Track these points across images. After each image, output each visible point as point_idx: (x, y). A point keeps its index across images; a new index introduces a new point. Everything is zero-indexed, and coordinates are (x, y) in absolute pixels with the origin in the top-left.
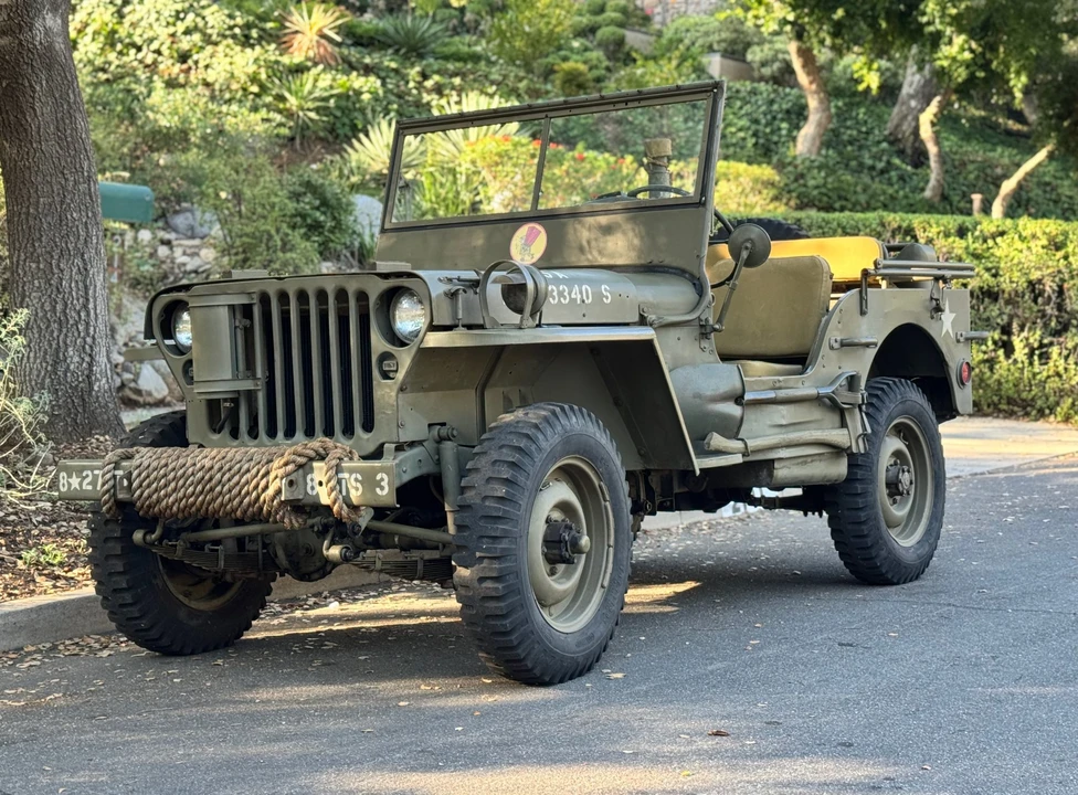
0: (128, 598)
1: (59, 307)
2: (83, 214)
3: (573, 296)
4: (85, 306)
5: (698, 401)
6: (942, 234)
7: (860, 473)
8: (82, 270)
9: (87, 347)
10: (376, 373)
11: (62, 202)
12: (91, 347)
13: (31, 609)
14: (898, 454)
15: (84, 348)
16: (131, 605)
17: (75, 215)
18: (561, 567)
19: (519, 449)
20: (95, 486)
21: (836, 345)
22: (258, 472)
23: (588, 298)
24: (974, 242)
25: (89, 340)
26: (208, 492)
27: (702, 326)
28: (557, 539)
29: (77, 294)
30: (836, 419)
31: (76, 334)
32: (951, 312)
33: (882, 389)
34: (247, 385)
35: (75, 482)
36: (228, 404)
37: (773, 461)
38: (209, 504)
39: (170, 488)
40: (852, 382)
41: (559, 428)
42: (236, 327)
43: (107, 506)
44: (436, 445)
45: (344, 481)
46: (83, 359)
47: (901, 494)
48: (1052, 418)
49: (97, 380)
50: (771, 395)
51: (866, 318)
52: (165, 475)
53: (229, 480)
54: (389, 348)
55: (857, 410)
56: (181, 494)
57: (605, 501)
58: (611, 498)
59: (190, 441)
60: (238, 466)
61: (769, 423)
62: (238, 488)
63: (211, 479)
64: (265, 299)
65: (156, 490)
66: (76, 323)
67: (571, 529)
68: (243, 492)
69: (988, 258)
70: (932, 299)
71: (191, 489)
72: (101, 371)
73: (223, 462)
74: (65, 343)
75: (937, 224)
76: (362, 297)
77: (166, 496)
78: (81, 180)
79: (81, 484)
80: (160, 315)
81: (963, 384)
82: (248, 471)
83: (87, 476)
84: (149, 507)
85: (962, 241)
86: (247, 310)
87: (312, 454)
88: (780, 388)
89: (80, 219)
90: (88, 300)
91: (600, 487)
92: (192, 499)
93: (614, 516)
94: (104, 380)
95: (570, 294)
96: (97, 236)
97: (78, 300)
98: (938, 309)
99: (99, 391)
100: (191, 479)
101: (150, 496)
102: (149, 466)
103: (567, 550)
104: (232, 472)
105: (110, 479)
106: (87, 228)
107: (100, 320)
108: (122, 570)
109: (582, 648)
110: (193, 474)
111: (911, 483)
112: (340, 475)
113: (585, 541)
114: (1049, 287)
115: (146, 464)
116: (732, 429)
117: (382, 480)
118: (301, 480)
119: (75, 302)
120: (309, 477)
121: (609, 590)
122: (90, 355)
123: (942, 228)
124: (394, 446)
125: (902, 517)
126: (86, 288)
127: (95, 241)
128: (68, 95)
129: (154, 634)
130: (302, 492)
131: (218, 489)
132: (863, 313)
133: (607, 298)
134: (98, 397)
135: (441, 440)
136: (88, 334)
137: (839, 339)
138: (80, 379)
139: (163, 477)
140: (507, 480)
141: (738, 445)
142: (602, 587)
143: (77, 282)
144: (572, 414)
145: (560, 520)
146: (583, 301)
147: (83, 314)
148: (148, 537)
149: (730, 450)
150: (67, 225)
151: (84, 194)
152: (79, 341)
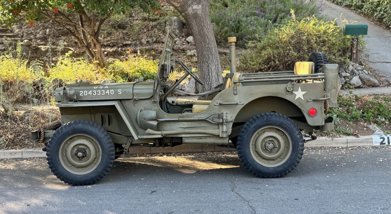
1: (203, 75)
2: (207, 52)
4: (209, 74)
11: (202, 50)
12: (210, 84)
15: (209, 84)
17: (205, 53)
25: (210, 82)
46: (208, 87)
66: (207, 79)
78: (206, 44)
89: (206, 54)
97: (207, 73)
106: (209, 56)
127: (211, 59)
128: (202, 24)
136: (210, 81)
143: (206, 69)
147: (208, 76)
150: (203, 55)
151: (207, 47)
152: (207, 83)
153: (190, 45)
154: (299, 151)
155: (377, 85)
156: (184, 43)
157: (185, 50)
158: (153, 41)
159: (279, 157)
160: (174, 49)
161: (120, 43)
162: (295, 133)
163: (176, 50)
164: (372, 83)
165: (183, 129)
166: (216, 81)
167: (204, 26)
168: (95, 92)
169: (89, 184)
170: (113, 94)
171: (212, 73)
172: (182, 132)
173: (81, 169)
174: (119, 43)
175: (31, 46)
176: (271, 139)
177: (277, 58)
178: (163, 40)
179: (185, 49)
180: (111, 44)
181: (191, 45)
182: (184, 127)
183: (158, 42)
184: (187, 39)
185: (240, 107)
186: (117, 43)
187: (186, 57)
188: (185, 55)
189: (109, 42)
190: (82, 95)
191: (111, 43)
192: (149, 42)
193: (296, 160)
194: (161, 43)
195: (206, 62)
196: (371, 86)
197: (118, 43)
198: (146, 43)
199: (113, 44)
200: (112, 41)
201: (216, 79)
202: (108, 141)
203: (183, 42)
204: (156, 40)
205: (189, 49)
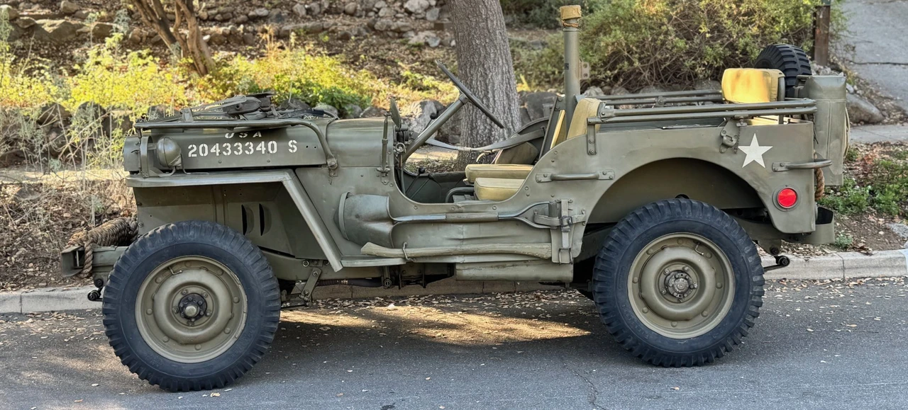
4: (486, 96)
11: (469, 35)
17: (477, 42)
46: (486, 128)
74: (476, 117)
89: (481, 44)
106: (486, 49)
138: (484, 139)
143: (480, 81)
147: (484, 101)
150: (473, 48)
151: (483, 28)
153: (413, 18)
154: (751, 298)
155: (877, 119)
156: (399, 15)
157: (404, 32)
158: (323, 10)
159: (700, 312)
160: (376, 28)
161: (241, 13)
162: (743, 252)
163: (381, 32)
164: (865, 115)
165: (458, 242)
166: (504, 113)
168: (227, 147)
169: (215, 387)
170: (275, 151)
171: (493, 92)
172: (456, 250)
173: (192, 349)
174: (238, 13)
175: (18, 21)
176: (680, 267)
177: (636, 53)
178: (346, 7)
179: (403, 29)
180: (219, 15)
181: (416, 19)
182: (462, 237)
183: (333, 11)
184: (406, 5)
185: (603, 187)
186: (232, 13)
187: (406, 50)
188: (404, 44)
189: (214, 12)
190: (195, 155)
191: (218, 13)
192: (313, 11)
193: (745, 320)
194: (342, 14)
195: (479, 66)
196: (863, 123)
197: (235, 13)
198: (304, 12)
199: (224, 15)
200: (222, 9)
201: (504, 107)
202: (263, 274)
203: (397, 12)
204: (330, 7)
205: (413, 30)
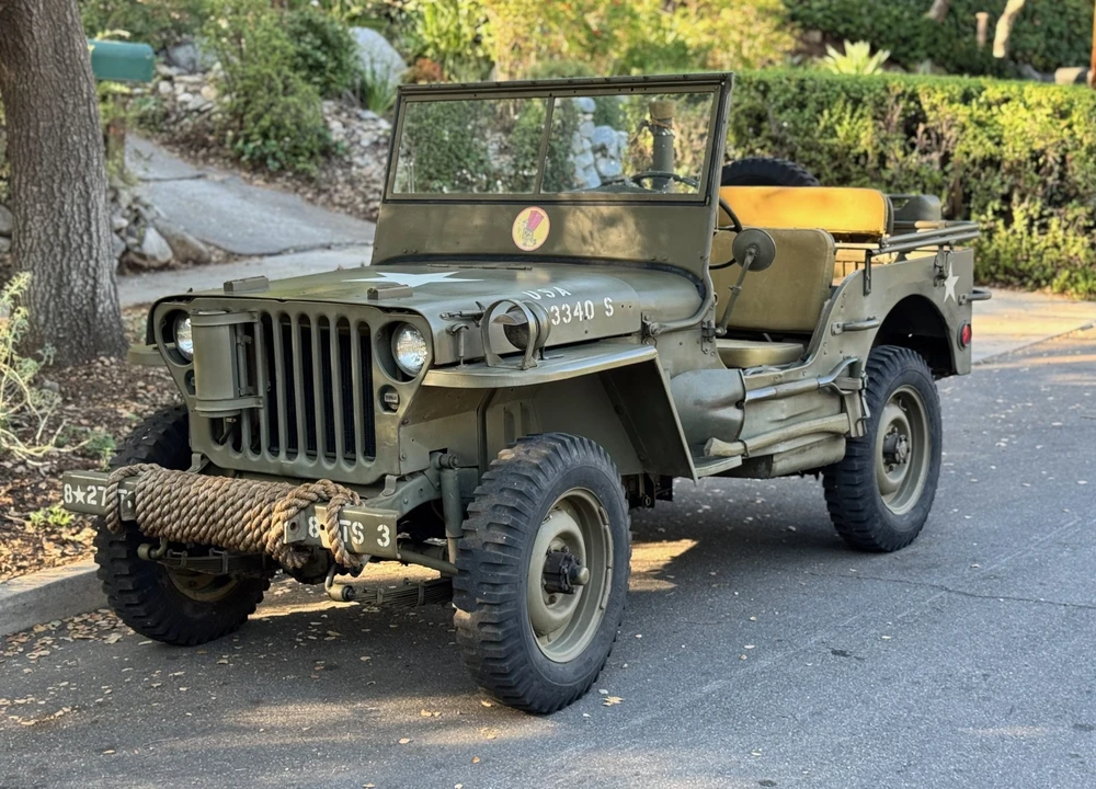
0: (134, 599)
1: (62, 231)
2: (84, 137)
3: (576, 314)
4: (88, 229)
5: (699, 408)
6: (946, 101)
7: (858, 450)
8: (84, 193)
9: (90, 270)
10: (377, 405)
11: (62, 126)
12: (94, 270)
13: (40, 589)
14: (897, 422)
15: (87, 270)
16: (137, 605)
17: (75, 138)
18: (559, 596)
19: (520, 493)
20: (99, 501)
21: (838, 331)
22: (261, 510)
23: (590, 314)
24: (978, 109)
25: (92, 263)
26: (211, 524)
27: (704, 329)
28: (557, 572)
29: (79, 217)
30: (836, 404)
31: (79, 257)
32: (954, 275)
33: (882, 363)
34: (249, 403)
35: (80, 495)
36: (230, 420)
37: (772, 456)
38: (212, 535)
39: (173, 516)
40: (853, 369)
41: (560, 465)
42: (237, 344)
43: (112, 524)
44: (437, 472)
45: (345, 528)
46: (87, 283)
47: (898, 463)
48: (1048, 289)
49: (101, 302)
50: (771, 392)
51: (868, 298)
52: (168, 502)
53: (232, 514)
54: (391, 381)
55: (857, 395)
56: (184, 522)
57: (605, 524)
58: (611, 521)
59: (193, 450)
60: (241, 501)
61: (769, 419)
62: (240, 524)
63: (214, 511)
64: (266, 319)
65: (159, 515)
66: (79, 247)
67: (570, 560)
68: (246, 528)
69: (992, 126)
70: (935, 266)
71: (194, 519)
72: (105, 292)
73: (226, 495)
74: (68, 265)
75: (942, 89)
76: (364, 328)
77: (169, 522)
78: (81, 103)
79: (85, 498)
80: (162, 322)
81: (963, 346)
82: (250, 508)
83: (92, 491)
84: (153, 530)
85: (967, 108)
86: (248, 328)
87: (314, 497)
88: (781, 383)
89: (80, 142)
90: (90, 223)
91: (600, 512)
92: (195, 529)
93: (613, 539)
94: (108, 302)
95: (572, 312)
96: (98, 158)
97: (80, 223)
98: (942, 277)
99: (103, 313)
100: (194, 508)
101: (154, 520)
102: (152, 490)
103: (566, 582)
104: (235, 507)
105: (114, 498)
106: (87, 151)
107: (103, 243)
108: (127, 572)
109: (580, 675)
110: (196, 503)
111: (908, 451)
112: (342, 522)
113: (584, 572)
114: (1052, 156)
115: (149, 487)
116: (732, 432)
117: (383, 531)
118: (303, 522)
119: (78, 225)
120: (311, 520)
121: (607, 612)
122: (94, 278)
123: (947, 95)
124: (396, 478)
125: (897, 485)
126: (88, 211)
127: (95, 163)
128: (65, 16)
129: (160, 630)
130: (304, 533)
131: (221, 521)
132: (866, 293)
133: (609, 310)
134: (102, 319)
135: (442, 467)
136: (91, 257)
137: (841, 323)
138: (85, 302)
139: (166, 504)
140: (507, 526)
141: (738, 447)
142: (601, 608)
143: (79, 206)
144: (573, 447)
145: (559, 548)
146: (586, 318)
147: (85, 238)
148: (153, 553)
149: (729, 454)
150: (68, 149)
151: (84, 116)
152: (82, 264)
167: (73, 23)
171: (97, 223)
195: (76, 179)
